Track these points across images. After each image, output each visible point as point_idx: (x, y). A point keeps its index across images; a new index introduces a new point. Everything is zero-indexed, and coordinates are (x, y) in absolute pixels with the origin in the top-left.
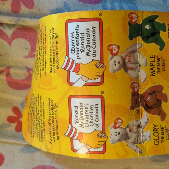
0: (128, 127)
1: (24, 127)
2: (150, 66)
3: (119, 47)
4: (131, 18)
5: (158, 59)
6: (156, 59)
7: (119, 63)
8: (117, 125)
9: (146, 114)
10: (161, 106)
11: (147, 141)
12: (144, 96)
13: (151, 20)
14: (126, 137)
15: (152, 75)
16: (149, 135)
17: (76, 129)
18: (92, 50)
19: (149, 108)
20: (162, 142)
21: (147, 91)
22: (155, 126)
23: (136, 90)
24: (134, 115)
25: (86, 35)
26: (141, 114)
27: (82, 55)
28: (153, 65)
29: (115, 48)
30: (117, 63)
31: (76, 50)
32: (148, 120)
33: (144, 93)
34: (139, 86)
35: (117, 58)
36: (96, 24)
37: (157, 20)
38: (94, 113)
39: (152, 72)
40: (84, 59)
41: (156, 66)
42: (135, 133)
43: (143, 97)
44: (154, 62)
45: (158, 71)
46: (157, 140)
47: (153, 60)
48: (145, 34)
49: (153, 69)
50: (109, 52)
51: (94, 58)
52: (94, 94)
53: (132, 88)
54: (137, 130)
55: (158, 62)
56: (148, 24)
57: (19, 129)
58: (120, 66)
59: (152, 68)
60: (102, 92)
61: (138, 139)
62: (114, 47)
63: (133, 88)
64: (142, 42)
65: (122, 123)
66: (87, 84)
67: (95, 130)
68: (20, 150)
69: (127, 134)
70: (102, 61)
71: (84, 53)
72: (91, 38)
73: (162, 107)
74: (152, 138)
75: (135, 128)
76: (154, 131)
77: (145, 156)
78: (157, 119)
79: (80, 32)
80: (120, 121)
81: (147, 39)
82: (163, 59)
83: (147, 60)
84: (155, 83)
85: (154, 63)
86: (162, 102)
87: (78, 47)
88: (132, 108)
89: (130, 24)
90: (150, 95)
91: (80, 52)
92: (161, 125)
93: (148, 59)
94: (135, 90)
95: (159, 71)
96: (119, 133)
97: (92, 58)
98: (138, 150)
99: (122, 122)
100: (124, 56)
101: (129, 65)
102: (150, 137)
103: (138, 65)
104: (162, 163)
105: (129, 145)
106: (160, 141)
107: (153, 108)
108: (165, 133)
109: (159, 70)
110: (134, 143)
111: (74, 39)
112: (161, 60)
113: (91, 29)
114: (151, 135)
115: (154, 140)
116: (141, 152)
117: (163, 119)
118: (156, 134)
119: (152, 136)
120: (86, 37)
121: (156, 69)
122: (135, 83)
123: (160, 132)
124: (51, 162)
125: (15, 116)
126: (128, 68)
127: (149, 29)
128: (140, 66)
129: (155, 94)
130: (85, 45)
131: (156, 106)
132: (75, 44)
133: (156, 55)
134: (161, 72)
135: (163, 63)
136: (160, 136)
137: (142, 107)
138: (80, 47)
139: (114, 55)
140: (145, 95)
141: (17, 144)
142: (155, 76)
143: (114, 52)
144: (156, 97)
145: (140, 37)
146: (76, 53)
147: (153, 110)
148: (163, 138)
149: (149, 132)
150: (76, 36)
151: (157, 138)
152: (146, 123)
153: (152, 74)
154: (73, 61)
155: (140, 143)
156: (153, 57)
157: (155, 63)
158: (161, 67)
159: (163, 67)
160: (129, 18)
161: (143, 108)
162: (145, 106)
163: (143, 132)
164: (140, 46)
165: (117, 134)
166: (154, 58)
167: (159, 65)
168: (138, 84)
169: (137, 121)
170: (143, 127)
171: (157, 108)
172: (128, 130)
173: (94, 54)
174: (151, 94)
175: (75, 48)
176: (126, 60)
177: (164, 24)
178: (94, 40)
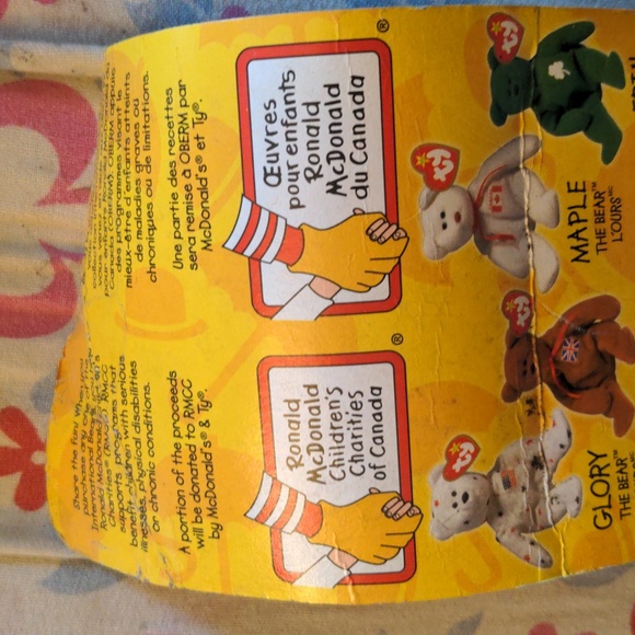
0: (497, 468)
2: (571, 223)
3: (455, 156)
4: (498, 38)
5: (599, 196)
6: (590, 195)
7: (458, 217)
8: (457, 467)
9: (562, 414)
10: (614, 378)
11: (568, 516)
12: (550, 342)
14: (490, 509)
15: (577, 259)
16: (576, 494)
17: (293, 492)
18: (351, 170)
19: (571, 388)
20: (622, 516)
21: (560, 324)
22: (597, 457)
23: (521, 321)
24: (519, 419)
25: (324, 110)
26: (544, 414)
27: (314, 192)
28: (578, 221)
29: (443, 159)
30: (450, 220)
31: (285, 172)
32: (569, 434)
33: (550, 332)
34: (532, 304)
35: (450, 201)
36: (367, 64)
37: (589, 43)
38: (367, 422)
39: (577, 248)
40: (319, 209)
41: (591, 225)
42: (524, 489)
43: (548, 346)
44: (584, 206)
45: (598, 241)
46: (606, 510)
47: (577, 199)
48: (548, 99)
49: (581, 235)
50: (420, 177)
51: (362, 204)
52: (363, 347)
53: (507, 314)
54: (532, 478)
55: (597, 208)
56: (558, 60)
58: (463, 229)
59: (578, 232)
60: (397, 339)
61: (537, 511)
62: (436, 154)
63: (512, 316)
64: (540, 131)
65: (474, 456)
66: (335, 310)
67: (372, 492)
68: (45, 583)
69: (495, 496)
70: (391, 215)
71: (320, 185)
72: (348, 121)
73: (618, 380)
74: (587, 504)
75: (522, 472)
76: (592, 476)
77: (564, 574)
78: (600, 431)
79: (299, 98)
80: (467, 447)
81: (558, 120)
82: (616, 196)
83: (557, 202)
84: (589, 290)
85: (582, 214)
86: (618, 361)
87: (293, 160)
88: (511, 394)
89: (495, 60)
90: (572, 339)
91: (301, 182)
92: (616, 452)
93: (560, 198)
94: (518, 323)
95: (601, 244)
96: (465, 497)
97: (351, 202)
98: (538, 554)
99: (477, 450)
100: (475, 190)
101: (495, 226)
102: (578, 500)
103: (526, 220)
104: (601, 590)
105: (505, 538)
106: (614, 513)
107: (587, 388)
108: (631, 482)
109: (604, 240)
110: (523, 529)
111: (277, 127)
112: (607, 199)
113: (346, 87)
114: (581, 492)
115: (595, 509)
116: (547, 564)
117: (622, 427)
118: (600, 488)
119: (587, 496)
120: (325, 119)
121: (589, 234)
122: (516, 295)
123: (613, 480)
124: (176, 621)
125: (14, 445)
126: (493, 236)
127: (561, 76)
128: (532, 225)
129: (589, 331)
130: (322, 154)
131: (597, 379)
132: (281, 149)
133: (591, 179)
134: (611, 246)
135: (616, 210)
136: (616, 492)
137: (545, 385)
138: (301, 160)
139: (437, 187)
140: (555, 340)
141: (29, 560)
142: (588, 261)
143: (440, 175)
144: (596, 343)
145: (530, 111)
146: (285, 183)
147: (586, 394)
148: (625, 500)
149: (574, 481)
150: (282, 115)
151: (604, 501)
152: (562, 446)
153: (577, 254)
154: (274, 217)
155: (542, 528)
156: (580, 187)
158: (607, 225)
159: (616, 227)
160: (492, 35)
161: (549, 392)
162: (556, 381)
163: (553, 482)
164: (530, 145)
165: (459, 499)
166: (584, 190)
167: (600, 218)
168: (529, 297)
169: (529, 442)
170: (550, 465)
171: (599, 385)
172: (497, 479)
173: (361, 187)
174: (575, 333)
175: (282, 163)
176: (485, 207)
178: (358, 129)
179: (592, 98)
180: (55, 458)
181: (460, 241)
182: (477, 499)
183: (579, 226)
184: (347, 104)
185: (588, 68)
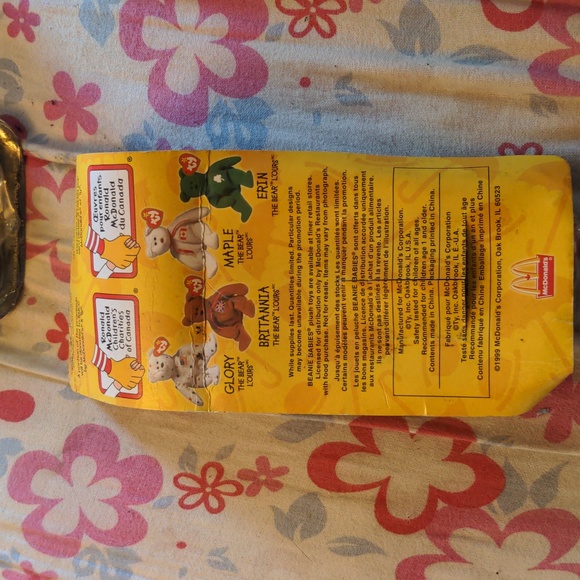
0: (178, 354)
1: (73, 350)
2: (225, 248)
3: (161, 214)
4: (185, 165)
5: (240, 236)
6: (235, 236)
7: (162, 240)
8: (159, 351)
10: (242, 323)
13: (225, 167)
14: (173, 373)
15: (227, 265)
16: (217, 374)
17: (103, 353)
18: (119, 217)
19: (219, 325)
20: (239, 389)
21: (217, 294)
22: (229, 358)
23: (196, 290)
24: (191, 334)
25: (110, 192)
26: (205, 335)
27: (107, 224)
28: (229, 247)
29: (155, 215)
30: (158, 241)
31: (99, 216)
32: (216, 346)
33: (211, 297)
34: (203, 283)
35: (158, 233)
36: (124, 174)
38: (125, 326)
39: (227, 260)
40: (110, 233)
41: (236, 249)
42: (191, 367)
43: (209, 303)
44: (232, 241)
45: (239, 258)
46: (231, 385)
47: (229, 237)
48: (212, 191)
49: (230, 254)
50: (145, 222)
51: (122, 231)
52: (123, 292)
53: (187, 286)
54: (196, 362)
55: (239, 242)
56: (218, 174)
57: (64, 355)
58: (165, 246)
59: (228, 252)
60: (136, 291)
61: (197, 379)
62: (152, 213)
63: (191, 287)
64: (209, 205)
65: (167, 347)
66: (114, 276)
67: (127, 357)
68: (60, 392)
69: (176, 367)
70: (133, 237)
71: (109, 223)
72: (118, 197)
74: (222, 380)
75: (191, 359)
76: (225, 367)
77: (209, 411)
78: (232, 346)
79: (103, 187)
80: (164, 342)
81: (218, 201)
82: (249, 237)
83: (218, 238)
84: (232, 280)
85: (231, 244)
87: (102, 211)
88: (187, 322)
89: (182, 174)
90: (222, 302)
91: (103, 221)
92: (238, 358)
94: (194, 291)
96: (162, 365)
97: (119, 230)
98: (196, 398)
99: (168, 345)
100: (171, 229)
101: (181, 246)
102: (218, 377)
103: (202, 245)
105: (179, 387)
106: (236, 386)
108: (245, 374)
109: (242, 258)
110: (189, 385)
111: (97, 198)
112: (245, 238)
113: (117, 183)
115: (226, 383)
116: (200, 404)
117: (243, 347)
118: (229, 374)
119: (222, 375)
120: (110, 196)
121: (235, 254)
123: (236, 371)
124: (106, 420)
125: (60, 330)
126: (180, 250)
127: (220, 181)
128: (205, 247)
129: (231, 299)
130: (110, 209)
131: (232, 322)
132: (98, 207)
133: (235, 229)
134: (246, 260)
135: (249, 243)
136: (237, 377)
138: (103, 211)
139: (152, 227)
140: (213, 301)
141: (56, 381)
142: (233, 267)
143: (154, 222)
144: (233, 305)
145: (204, 196)
146: (99, 221)
148: (241, 382)
149: (216, 369)
150: (98, 193)
151: (231, 380)
152: (212, 351)
154: (96, 235)
155: (199, 387)
156: (230, 232)
157: (234, 244)
158: (245, 251)
159: (250, 252)
160: (182, 163)
162: (213, 320)
163: (207, 367)
164: (204, 211)
165: (159, 365)
166: (232, 233)
167: (240, 247)
168: (201, 280)
169: (196, 346)
170: (206, 359)
171: (233, 325)
172: (177, 359)
173: (122, 225)
174: (223, 299)
175: (98, 213)
176: (176, 237)
177: (249, 172)
178: (121, 200)
179: (236, 192)
180: (72, 335)
181: (163, 251)
182: (167, 367)
183: (230, 250)
184: (117, 190)
185: (233, 178)
